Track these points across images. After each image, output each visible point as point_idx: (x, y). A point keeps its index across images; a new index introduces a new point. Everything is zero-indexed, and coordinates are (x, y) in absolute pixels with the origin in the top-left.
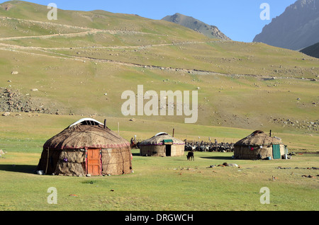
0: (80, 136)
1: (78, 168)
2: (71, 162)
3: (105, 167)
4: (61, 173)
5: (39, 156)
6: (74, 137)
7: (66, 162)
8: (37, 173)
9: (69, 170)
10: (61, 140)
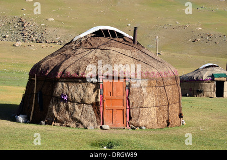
0: (91, 55)
1: (85, 113)
2: (73, 101)
3: (135, 112)
4: (57, 121)
5: (22, 90)
6: (79, 56)
7: (64, 101)
8: (15, 120)
9: (71, 116)
10: (56, 62)
